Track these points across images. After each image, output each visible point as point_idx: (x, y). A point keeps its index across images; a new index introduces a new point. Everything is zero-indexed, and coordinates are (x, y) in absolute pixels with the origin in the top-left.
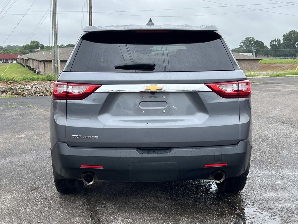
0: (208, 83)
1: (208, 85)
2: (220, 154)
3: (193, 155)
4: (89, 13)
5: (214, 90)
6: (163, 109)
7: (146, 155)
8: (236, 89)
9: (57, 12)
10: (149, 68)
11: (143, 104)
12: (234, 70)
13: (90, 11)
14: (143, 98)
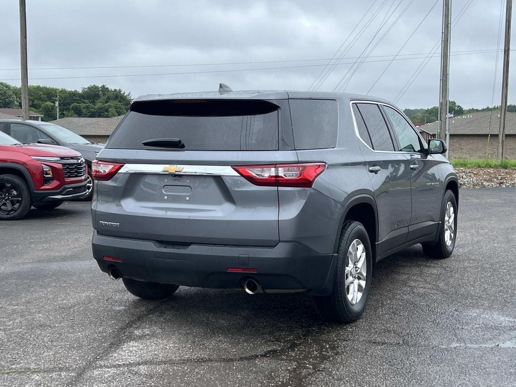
0: (235, 166)
1: (235, 167)
2: (247, 256)
3: (212, 254)
4: (503, 52)
5: (242, 175)
6: (188, 196)
7: (163, 250)
8: (273, 174)
9: (449, 52)
10: (177, 146)
11: (167, 188)
12: (278, 150)
13: (507, 49)
14: (166, 181)
